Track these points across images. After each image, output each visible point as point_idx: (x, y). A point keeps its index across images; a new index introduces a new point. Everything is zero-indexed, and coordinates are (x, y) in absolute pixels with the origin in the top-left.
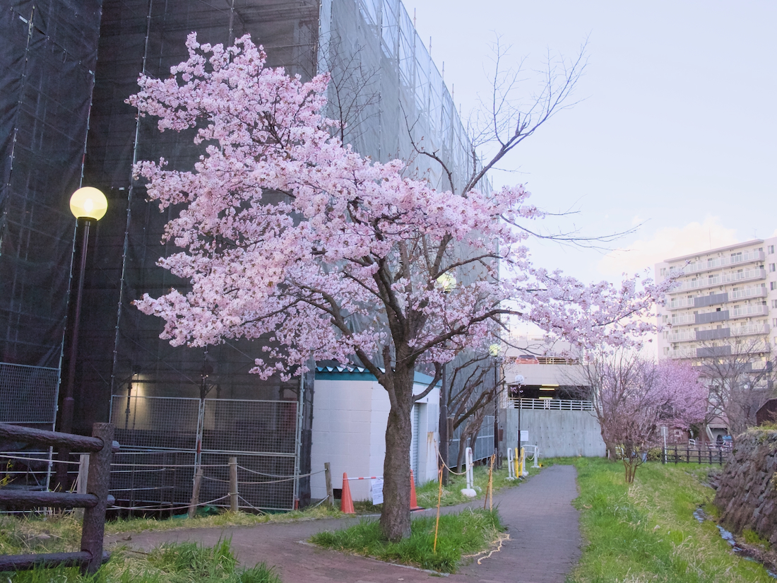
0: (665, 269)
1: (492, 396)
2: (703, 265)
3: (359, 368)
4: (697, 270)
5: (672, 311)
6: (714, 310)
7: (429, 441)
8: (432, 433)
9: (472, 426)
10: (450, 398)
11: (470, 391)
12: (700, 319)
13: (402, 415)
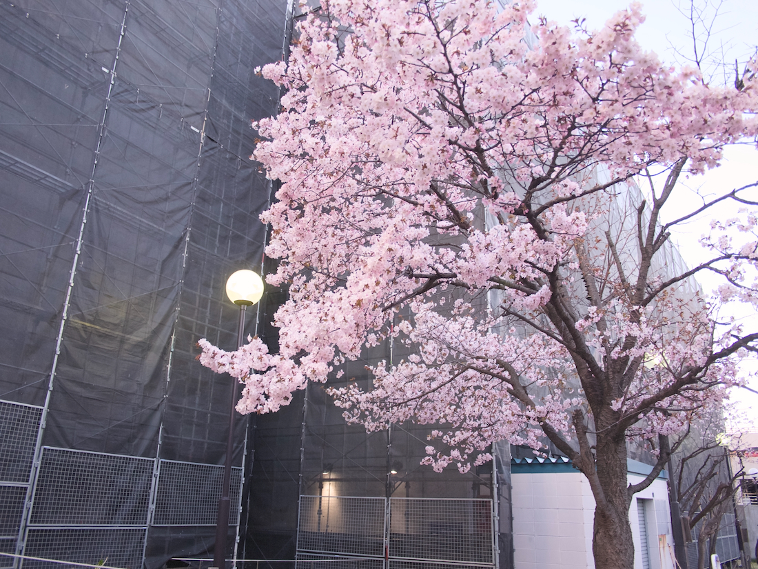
1: (729, 490)
3: (563, 458)
7: (662, 546)
8: (663, 536)
9: (710, 525)
10: (679, 493)
11: (702, 485)
13: (614, 515)
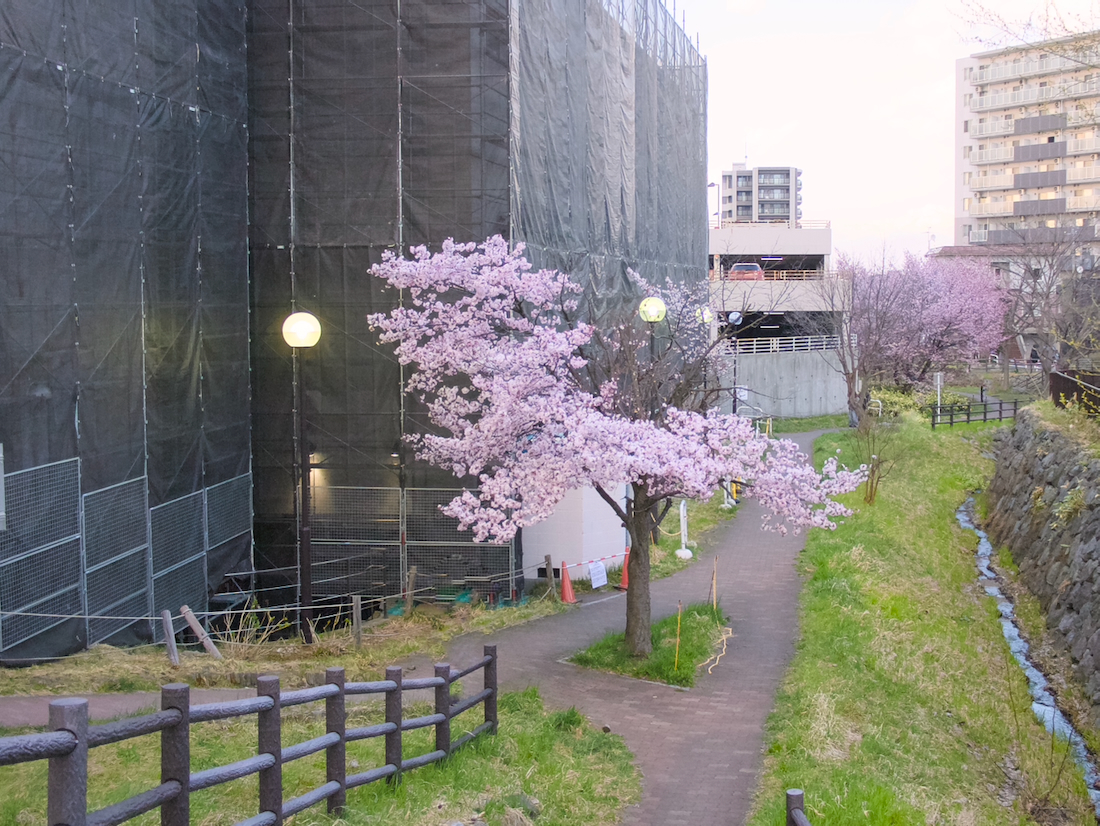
0: (971, 69)
2: (1032, 65)
4: (1024, 74)
5: (979, 139)
6: (1044, 140)
12: (1022, 155)
